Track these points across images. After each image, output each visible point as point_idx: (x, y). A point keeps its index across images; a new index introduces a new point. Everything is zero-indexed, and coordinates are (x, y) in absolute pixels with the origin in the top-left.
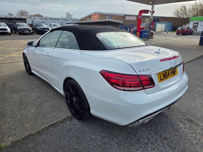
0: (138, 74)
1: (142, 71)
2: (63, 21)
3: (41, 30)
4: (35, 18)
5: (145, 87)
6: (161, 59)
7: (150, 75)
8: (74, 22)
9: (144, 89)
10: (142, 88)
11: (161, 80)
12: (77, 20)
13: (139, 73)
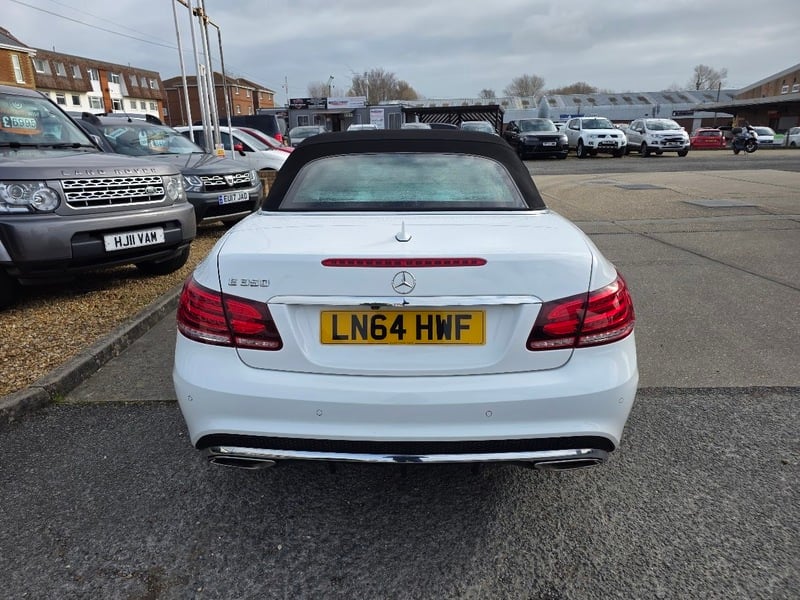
0: (224, 291)
1: (239, 283)
2: (662, 105)
3: (531, 144)
4: (552, 102)
5: (240, 341)
6: (327, 258)
7: (264, 306)
8: (709, 104)
9: (233, 344)
10: (226, 339)
11: (337, 338)
12: (731, 95)
13: (227, 290)
